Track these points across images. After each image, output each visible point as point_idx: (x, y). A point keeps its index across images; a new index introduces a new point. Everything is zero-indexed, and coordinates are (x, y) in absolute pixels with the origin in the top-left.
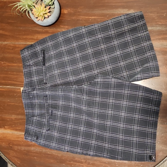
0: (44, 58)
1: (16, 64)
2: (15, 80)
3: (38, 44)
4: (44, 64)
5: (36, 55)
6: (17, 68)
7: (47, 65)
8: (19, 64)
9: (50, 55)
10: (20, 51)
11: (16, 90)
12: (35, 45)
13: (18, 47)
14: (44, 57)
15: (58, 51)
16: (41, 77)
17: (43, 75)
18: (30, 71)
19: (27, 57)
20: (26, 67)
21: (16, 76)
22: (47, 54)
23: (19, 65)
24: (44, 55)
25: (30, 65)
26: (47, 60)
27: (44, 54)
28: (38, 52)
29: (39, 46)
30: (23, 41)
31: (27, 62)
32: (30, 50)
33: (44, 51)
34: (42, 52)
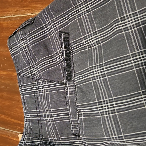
0: (70, 57)
1: (5, 73)
2: (7, 111)
3: (49, 13)
4: (69, 77)
5: (46, 47)
6: (9, 82)
7: (77, 79)
8: (11, 73)
9: (85, 48)
10: (8, 40)
11: (10, 137)
12: (41, 17)
13: (7, 29)
14: (68, 55)
15: (110, 31)
16: (62, 115)
17: (67, 110)
18: (34, 93)
19: (24, 56)
20: (25, 81)
21: (7, 103)
22: (75, 43)
23: (11, 76)
24: (69, 49)
25: (32, 78)
26: (76, 63)
27: (67, 44)
28: (52, 38)
29: (53, 21)
30: (15, 9)
31: (26, 70)
32: (30, 35)
33: (68, 34)
34: (61, 39)
